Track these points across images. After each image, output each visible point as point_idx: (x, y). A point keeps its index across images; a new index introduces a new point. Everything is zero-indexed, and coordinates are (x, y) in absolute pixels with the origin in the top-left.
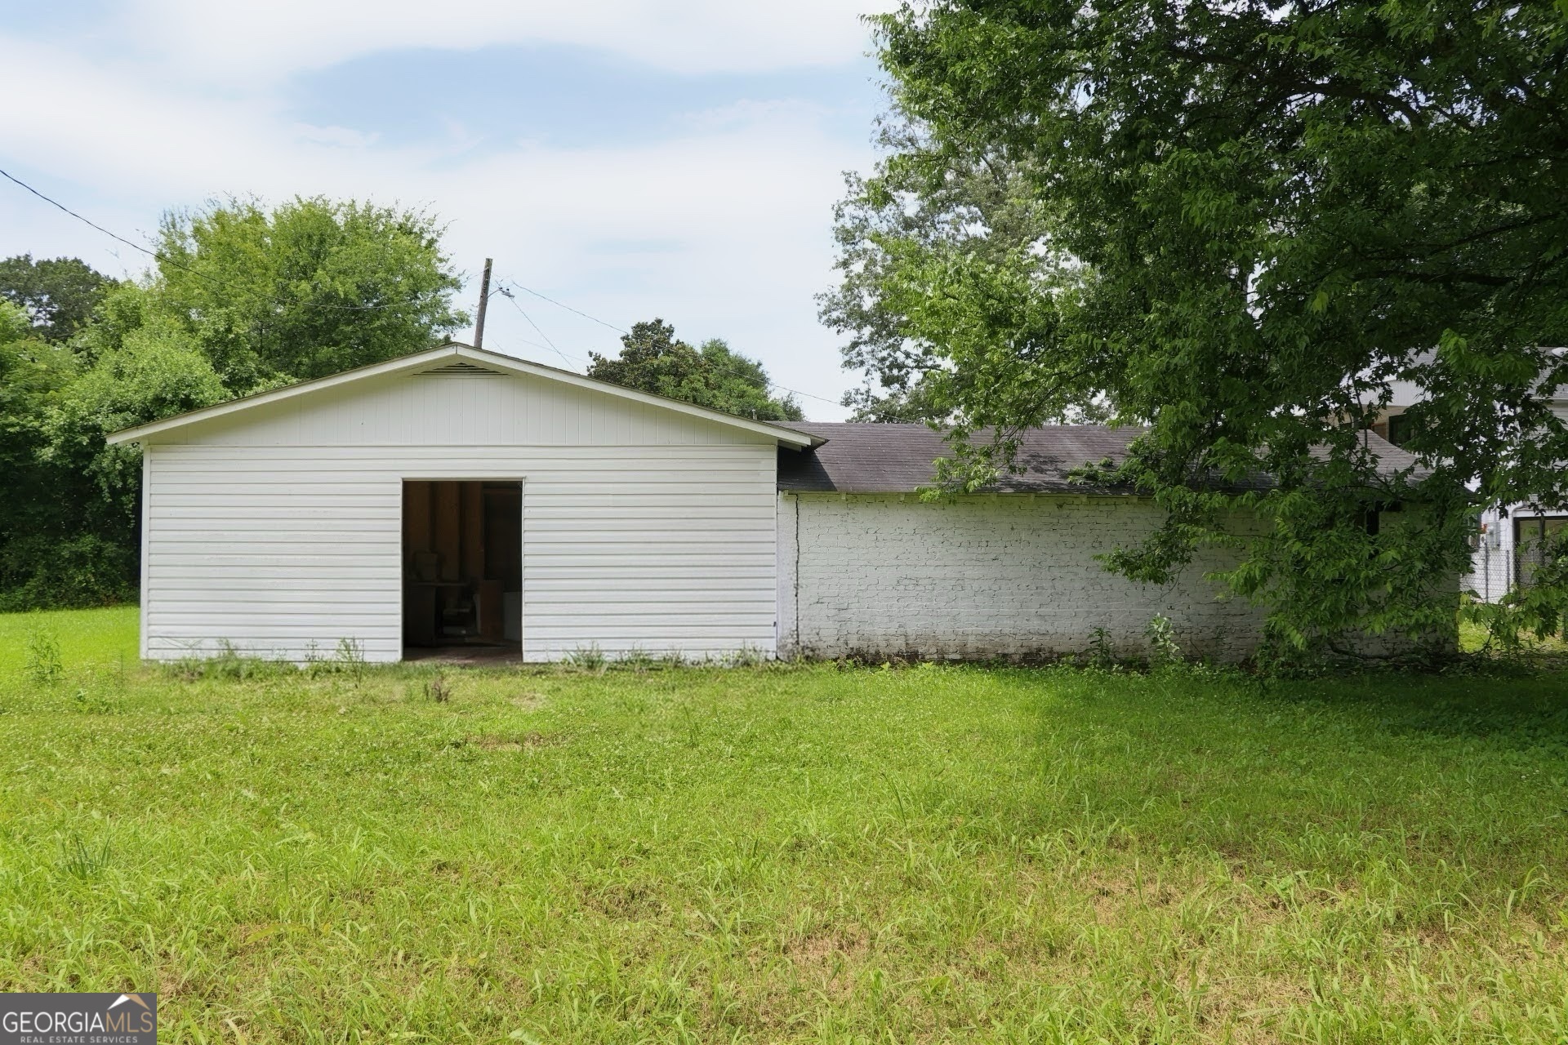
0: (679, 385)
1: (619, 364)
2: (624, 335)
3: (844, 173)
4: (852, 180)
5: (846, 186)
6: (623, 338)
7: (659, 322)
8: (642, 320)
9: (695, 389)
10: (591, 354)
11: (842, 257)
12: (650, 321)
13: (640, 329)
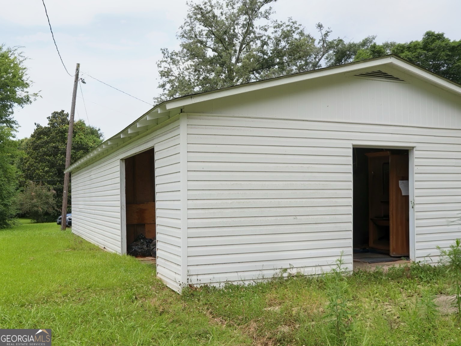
0: (75, 136)
1: (48, 128)
2: (48, 116)
3: (161, 49)
4: (165, 52)
5: (163, 54)
6: (48, 118)
7: (63, 111)
8: (56, 111)
9: (81, 139)
10: (35, 124)
11: (162, 83)
12: (59, 111)
13: (55, 114)
